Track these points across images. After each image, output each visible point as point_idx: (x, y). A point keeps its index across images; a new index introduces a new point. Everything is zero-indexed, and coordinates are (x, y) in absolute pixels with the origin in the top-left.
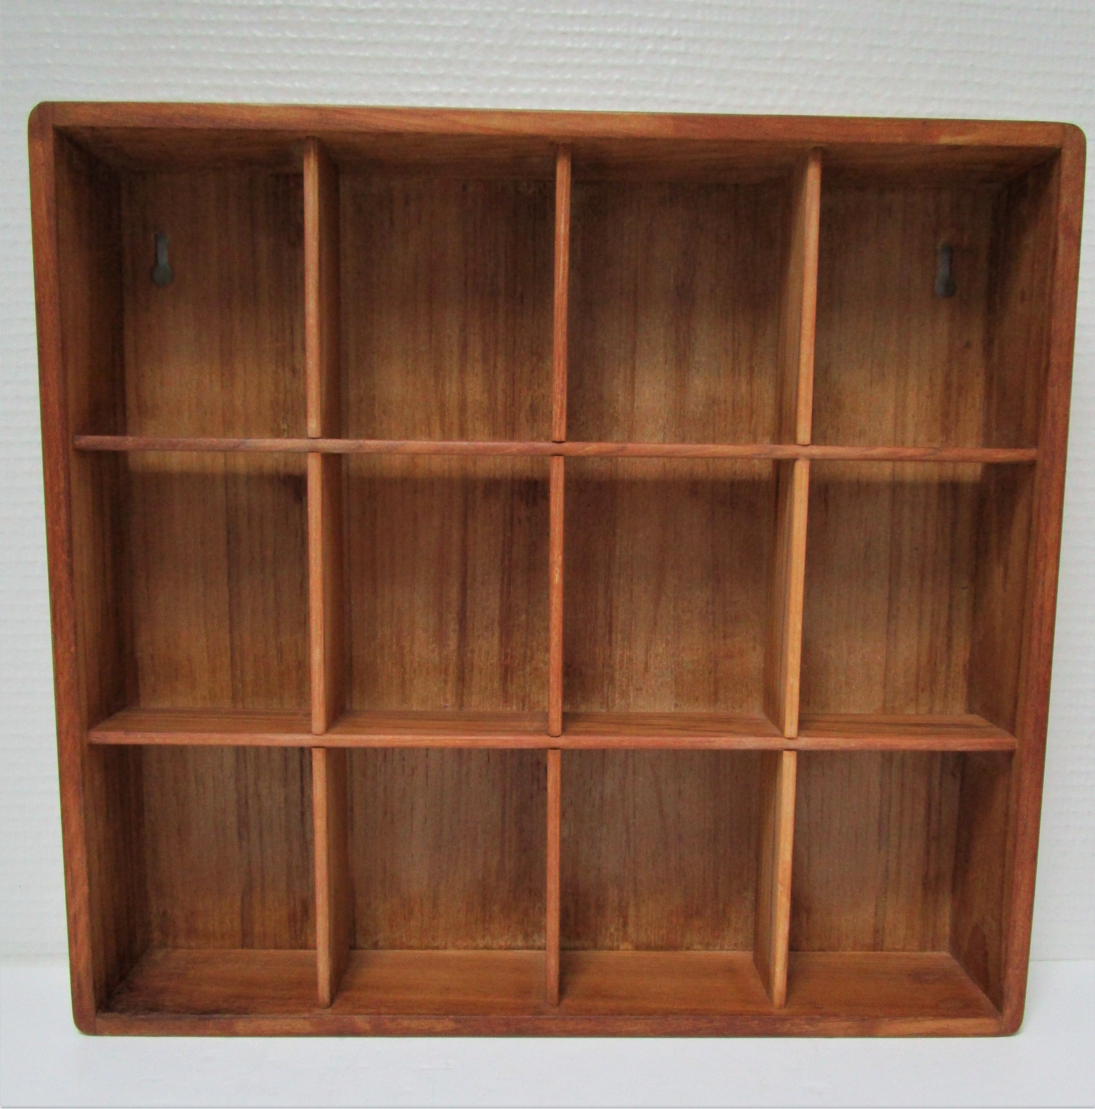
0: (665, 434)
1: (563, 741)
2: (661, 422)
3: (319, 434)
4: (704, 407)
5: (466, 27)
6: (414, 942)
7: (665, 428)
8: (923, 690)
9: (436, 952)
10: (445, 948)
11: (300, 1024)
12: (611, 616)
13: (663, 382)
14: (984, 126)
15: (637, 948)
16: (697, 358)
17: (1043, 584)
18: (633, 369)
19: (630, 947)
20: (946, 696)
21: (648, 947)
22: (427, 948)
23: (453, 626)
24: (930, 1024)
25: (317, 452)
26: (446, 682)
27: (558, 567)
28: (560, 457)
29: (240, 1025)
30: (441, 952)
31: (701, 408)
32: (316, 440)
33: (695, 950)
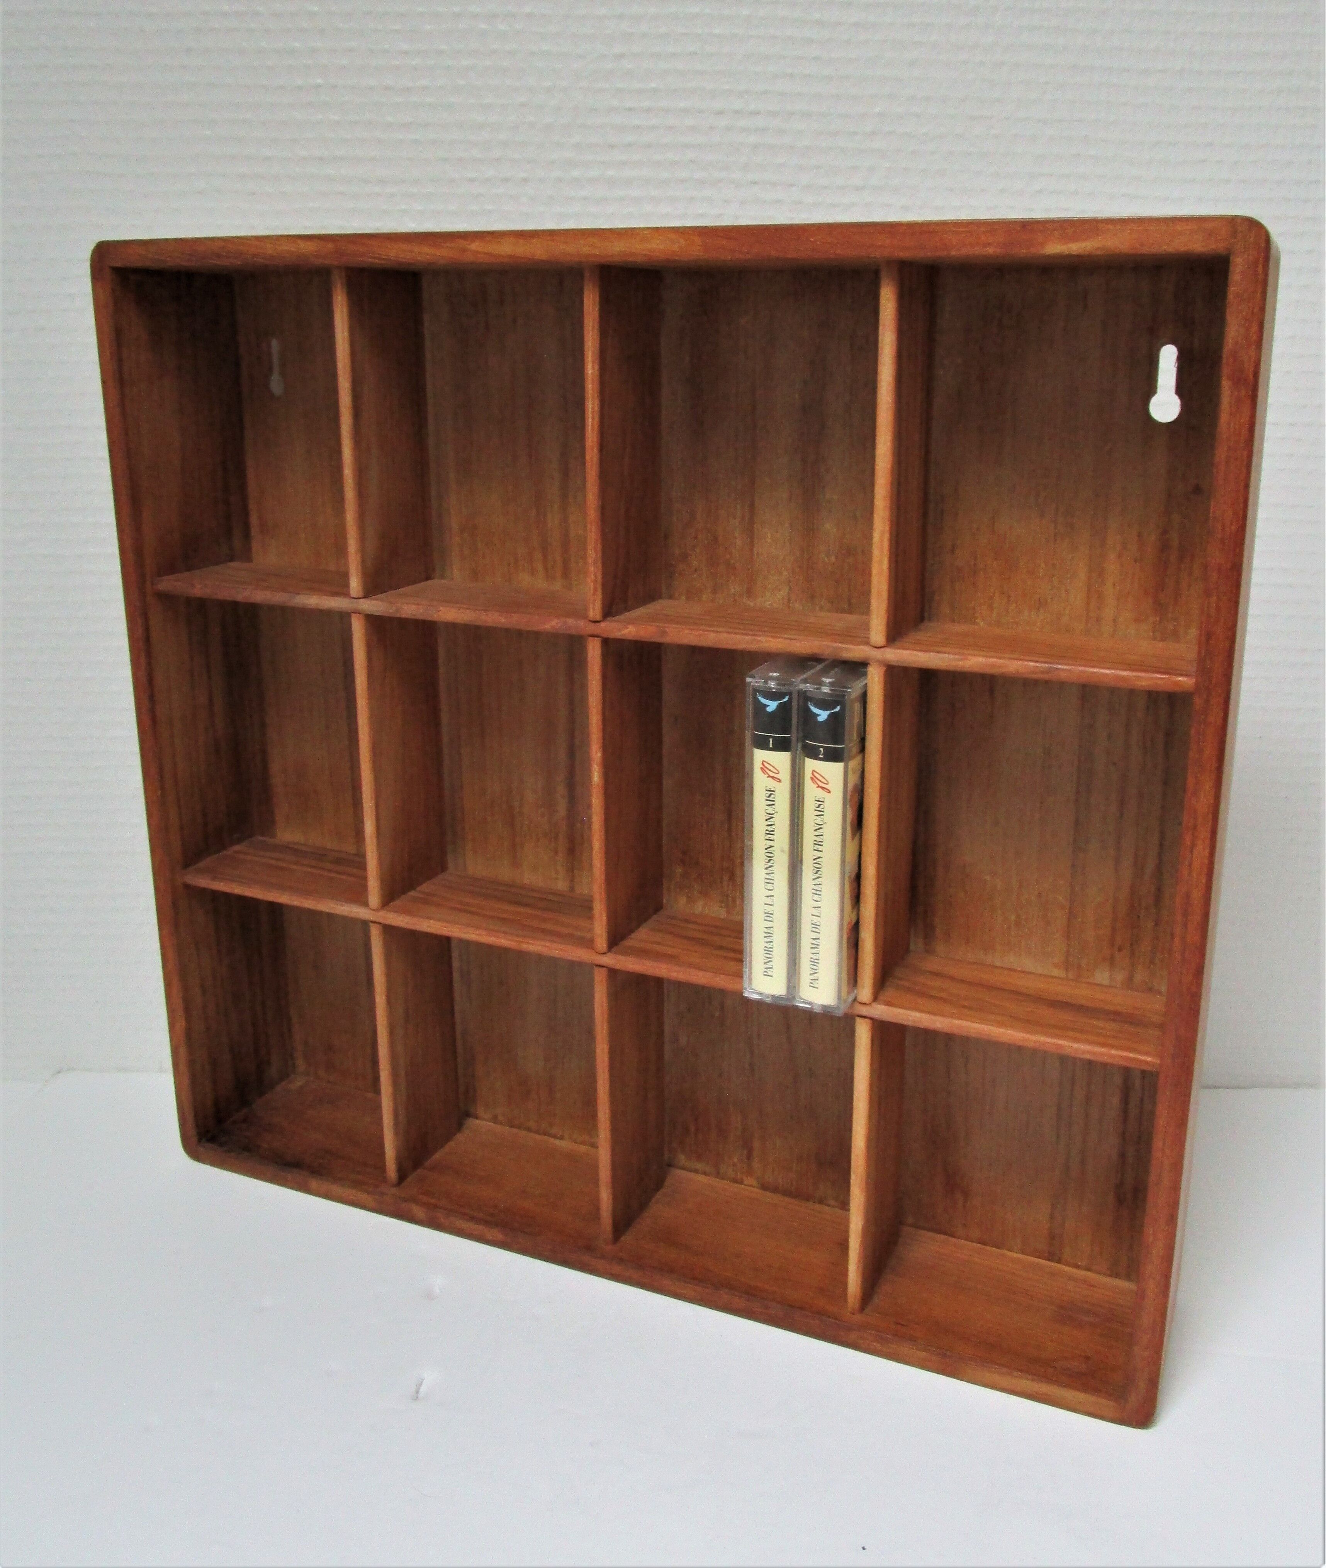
0: (790, 589)
1: (609, 960)
2: (785, 573)
3: (361, 595)
4: (837, 558)
5: (523, 105)
6: (532, 1124)
7: (790, 581)
8: (1120, 950)
9: (552, 1140)
10: (562, 1138)
11: (363, 1197)
12: (730, 802)
13: (787, 525)
14: (1110, 227)
15: (764, 1187)
16: (828, 496)
17: (1190, 865)
18: (752, 506)
19: (755, 1183)
20: (1152, 962)
21: (775, 1190)
22: (545, 1133)
23: (561, 790)
24: (1026, 1383)
25: (359, 613)
26: (556, 852)
27: (597, 765)
28: (596, 639)
29: (314, 1183)
30: (558, 1142)
31: (833, 559)
32: (358, 600)
33: (828, 1205)
